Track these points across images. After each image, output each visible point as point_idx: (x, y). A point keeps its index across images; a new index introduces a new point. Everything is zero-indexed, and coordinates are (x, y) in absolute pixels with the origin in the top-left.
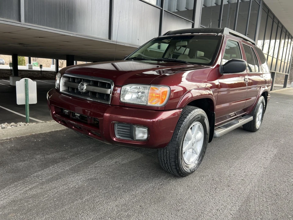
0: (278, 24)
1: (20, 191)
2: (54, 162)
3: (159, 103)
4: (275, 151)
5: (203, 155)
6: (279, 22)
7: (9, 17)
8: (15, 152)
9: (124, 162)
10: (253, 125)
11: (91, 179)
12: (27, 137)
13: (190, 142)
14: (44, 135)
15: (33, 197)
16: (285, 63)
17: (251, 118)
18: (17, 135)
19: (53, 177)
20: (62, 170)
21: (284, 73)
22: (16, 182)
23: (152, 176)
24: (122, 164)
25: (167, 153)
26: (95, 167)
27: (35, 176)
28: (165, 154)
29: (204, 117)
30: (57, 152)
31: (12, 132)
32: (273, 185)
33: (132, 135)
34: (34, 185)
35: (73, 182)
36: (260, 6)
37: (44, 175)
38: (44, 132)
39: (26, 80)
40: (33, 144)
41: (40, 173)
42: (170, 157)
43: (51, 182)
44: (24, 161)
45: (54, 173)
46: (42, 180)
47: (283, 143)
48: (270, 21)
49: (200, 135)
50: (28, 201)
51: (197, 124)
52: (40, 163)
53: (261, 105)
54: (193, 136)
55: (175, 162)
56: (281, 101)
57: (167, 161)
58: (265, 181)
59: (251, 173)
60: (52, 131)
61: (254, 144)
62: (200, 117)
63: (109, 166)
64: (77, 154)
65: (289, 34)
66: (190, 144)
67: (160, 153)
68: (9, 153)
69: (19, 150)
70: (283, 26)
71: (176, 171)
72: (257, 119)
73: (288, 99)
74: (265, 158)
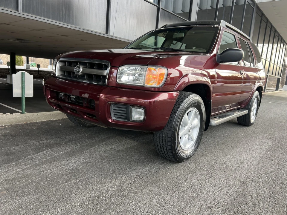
0: (271, 28)
1: (13, 171)
2: (49, 147)
3: (156, 84)
4: (270, 143)
5: (199, 142)
6: (272, 26)
7: (6, 6)
8: (9, 138)
9: (120, 148)
10: (248, 119)
11: (86, 163)
12: (22, 125)
13: (186, 128)
14: (40, 124)
15: (26, 177)
16: (277, 66)
17: (246, 112)
18: (12, 123)
19: (47, 160)
20: (57, 154)
21: (276, 76)
22: (9, 163)
23: (148, 161)
24: (118, 150)
25: (163, 136)
26: (90, 152)
27: (29, 159)
28: (161, 138)
29: (201, 104)
30: (52, 138)
31: (7, 119)
32: (270, 172)
33: (128, 116)
34: (27, 167)
35: (67, 165)
36: (254, 9)
37: (37, 158)
38: (39, 121)
39: (22, 73)
40: (28, 131)
41: (33, 156)
42: (167, 140)
43: (45, 164)
44: (18, 145)
45: (48, 157)
46: (35, 162)
47: (278, 137)
48: (264, 24)
49: (196, 122)
50: (20, 180)
51: (194, 110)
52: (34, 147)
53: (256, 100)
54: (189, 122)
55: (171, 146)
56: (274, 102)
57: (163, 145)
58: (261, 168)
59: (246, 161)
60: (48, 121)
61: (249, 137)
62: (197, 103)
63: (105, 152)
64: (72, 141)
65: (282, 38)
66: (186, 130)
67: (156, 138)
68: (3, 138)
69: (13, 136)
70: (275, 30)
71: (172, 155)
72: (252, 114)
73: (280, 100)
74: (260, 148)
